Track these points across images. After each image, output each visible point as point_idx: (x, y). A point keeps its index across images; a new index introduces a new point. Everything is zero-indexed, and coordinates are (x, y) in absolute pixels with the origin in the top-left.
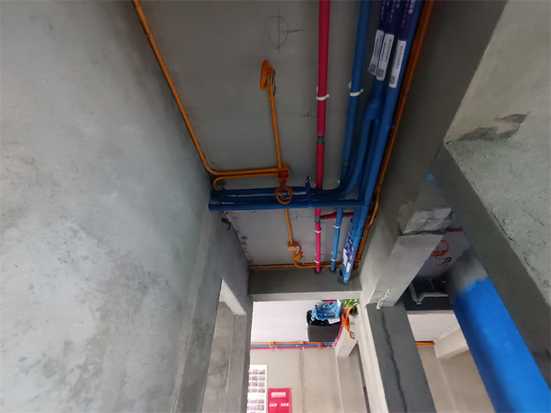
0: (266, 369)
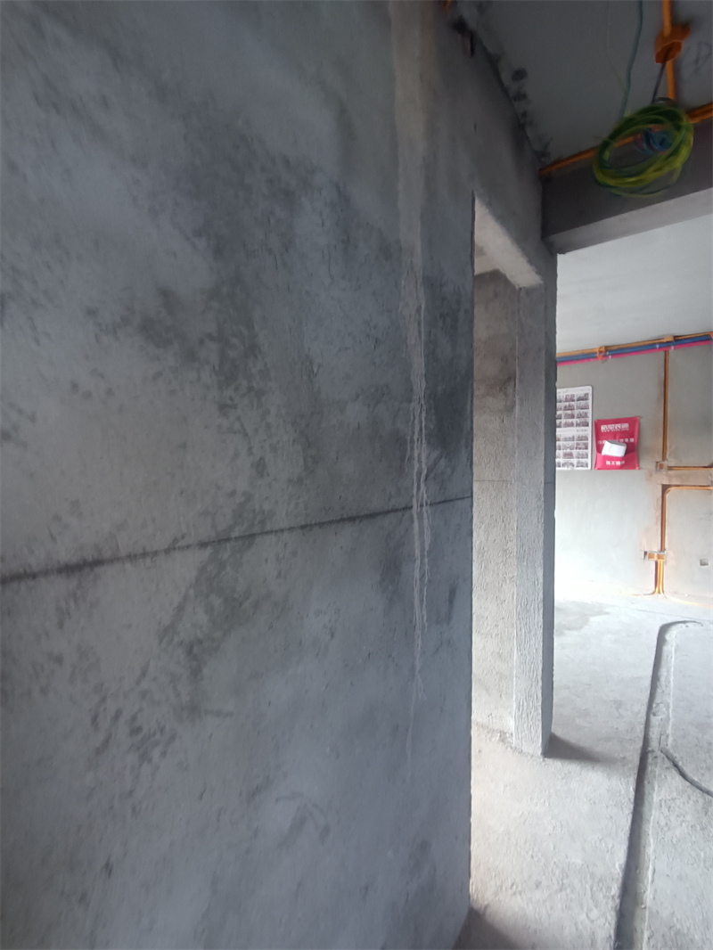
0: (589, 392)
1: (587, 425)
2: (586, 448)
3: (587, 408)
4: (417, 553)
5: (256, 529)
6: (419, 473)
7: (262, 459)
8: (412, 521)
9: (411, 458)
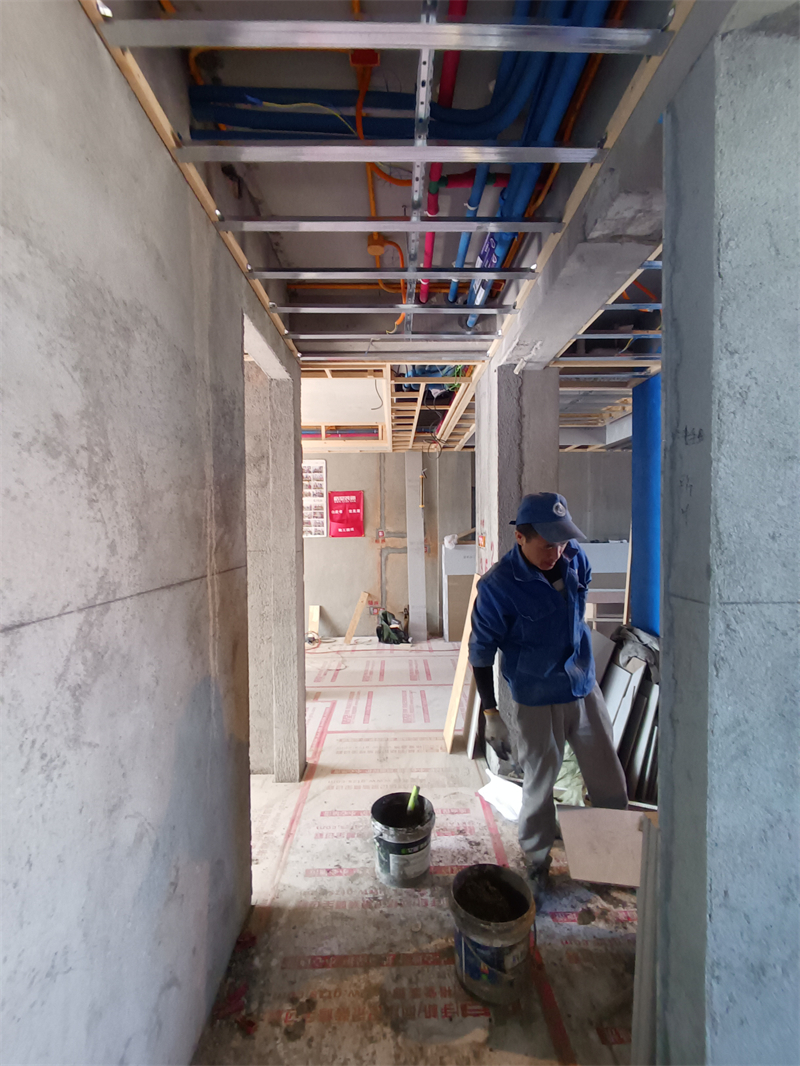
0: (324, 466)
1: (322, 496)
2: (322, 517)
3: (321, 480)
4: (211, 614)
5: (111, 598)
6: (211, 547)
7: (113, 541)
8: (207, 588)
9: (206, 535)
